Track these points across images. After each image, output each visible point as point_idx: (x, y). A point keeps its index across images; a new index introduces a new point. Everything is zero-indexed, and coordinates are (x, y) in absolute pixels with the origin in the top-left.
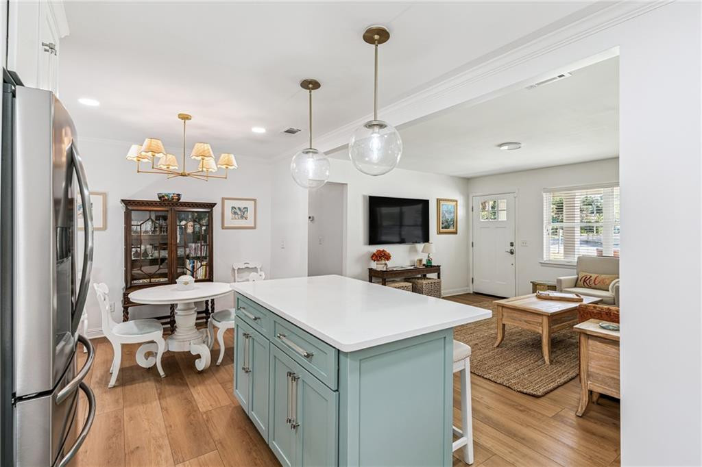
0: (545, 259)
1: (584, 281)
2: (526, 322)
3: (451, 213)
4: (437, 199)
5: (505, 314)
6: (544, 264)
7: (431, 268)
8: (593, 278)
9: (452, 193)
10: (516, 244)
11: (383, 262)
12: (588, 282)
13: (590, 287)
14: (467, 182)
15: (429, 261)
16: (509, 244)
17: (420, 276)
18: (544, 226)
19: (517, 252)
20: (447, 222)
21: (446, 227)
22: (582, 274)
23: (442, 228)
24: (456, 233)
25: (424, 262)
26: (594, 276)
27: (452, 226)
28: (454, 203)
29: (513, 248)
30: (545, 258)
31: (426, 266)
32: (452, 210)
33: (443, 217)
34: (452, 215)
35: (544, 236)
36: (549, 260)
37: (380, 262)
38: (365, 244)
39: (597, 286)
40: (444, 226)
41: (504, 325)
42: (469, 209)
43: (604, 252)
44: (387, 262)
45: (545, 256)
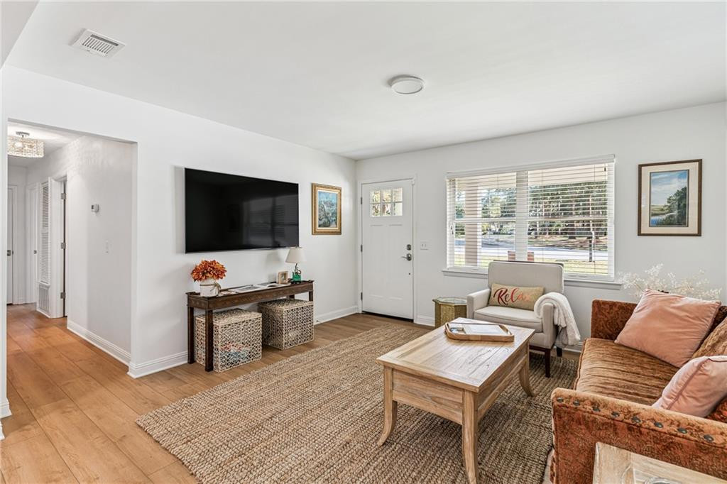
0: (448, 267)
1: (499, 297)
2: (433, 399)
3: (333, 205)
4: (312, 185)
5: (397, 382)
6: (447, 273)
7: (299, 285)
8: (509, 293)
9: (332, 177)
10: (414, 248)
11: (211, 281)
12: (503, 297)
13: (506, 306)
14: (354, 164)
15: (297, 274)
16: (406, 247)
17: (285, 297)
18: (448, 223)
19: (415, 259)
20: (326, 217)
21: (324, 225)
22: (496, 287)
23: (320, 226)
24: (339, 233)
25: (290, 276)
26: (510, 289)
27: (334, 223)
28: (337, 192)
29: (410, 252)
30: (449, 265)
31: (293, 282)
32: (334, 201)
33: (320, 210)
34: (334, 208)
35: (448, 236)
36: (454, 268)
37: (206, 283)
38: (178, 252)
39: (515, 304)
40: (322, 222)
41: (395, 403)
42: (358, 201)
43: (517, 256)
44: (219, 281)
45: (448, 263)
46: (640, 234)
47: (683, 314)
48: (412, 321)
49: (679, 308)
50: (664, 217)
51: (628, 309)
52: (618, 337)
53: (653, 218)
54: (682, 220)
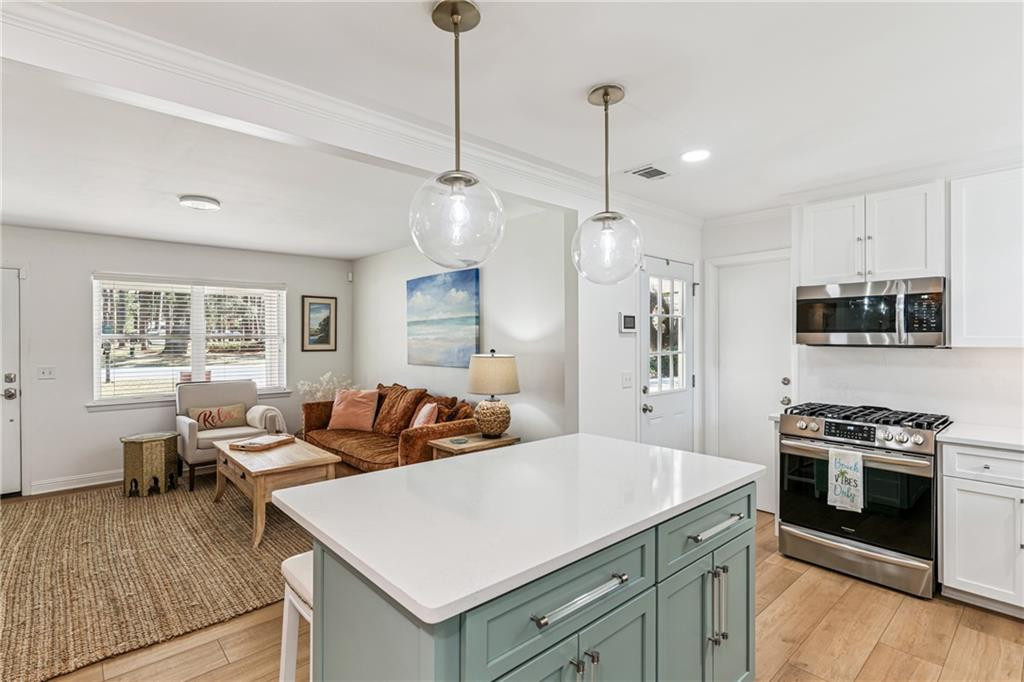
0: (96, 399)
6: (93, 409)
8: (216, 413)
10: (23, 378)
12: (210, 420)
13: (214, 427)
18: (95, 340)
29: (13, 386)
35: (95, 358)
36: (102, 400)
39: (224, 424)
43: (193, 376)
45: (95, 394)
46: (303, 350)
47: (364, 400)
48: (19, 494)
49: (363, 397)
50: (317, 337)
51: (328, 406)
52: (330, 425)
53: (312, 338)
54: (325, 340)
